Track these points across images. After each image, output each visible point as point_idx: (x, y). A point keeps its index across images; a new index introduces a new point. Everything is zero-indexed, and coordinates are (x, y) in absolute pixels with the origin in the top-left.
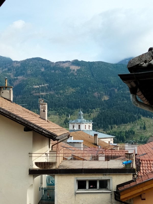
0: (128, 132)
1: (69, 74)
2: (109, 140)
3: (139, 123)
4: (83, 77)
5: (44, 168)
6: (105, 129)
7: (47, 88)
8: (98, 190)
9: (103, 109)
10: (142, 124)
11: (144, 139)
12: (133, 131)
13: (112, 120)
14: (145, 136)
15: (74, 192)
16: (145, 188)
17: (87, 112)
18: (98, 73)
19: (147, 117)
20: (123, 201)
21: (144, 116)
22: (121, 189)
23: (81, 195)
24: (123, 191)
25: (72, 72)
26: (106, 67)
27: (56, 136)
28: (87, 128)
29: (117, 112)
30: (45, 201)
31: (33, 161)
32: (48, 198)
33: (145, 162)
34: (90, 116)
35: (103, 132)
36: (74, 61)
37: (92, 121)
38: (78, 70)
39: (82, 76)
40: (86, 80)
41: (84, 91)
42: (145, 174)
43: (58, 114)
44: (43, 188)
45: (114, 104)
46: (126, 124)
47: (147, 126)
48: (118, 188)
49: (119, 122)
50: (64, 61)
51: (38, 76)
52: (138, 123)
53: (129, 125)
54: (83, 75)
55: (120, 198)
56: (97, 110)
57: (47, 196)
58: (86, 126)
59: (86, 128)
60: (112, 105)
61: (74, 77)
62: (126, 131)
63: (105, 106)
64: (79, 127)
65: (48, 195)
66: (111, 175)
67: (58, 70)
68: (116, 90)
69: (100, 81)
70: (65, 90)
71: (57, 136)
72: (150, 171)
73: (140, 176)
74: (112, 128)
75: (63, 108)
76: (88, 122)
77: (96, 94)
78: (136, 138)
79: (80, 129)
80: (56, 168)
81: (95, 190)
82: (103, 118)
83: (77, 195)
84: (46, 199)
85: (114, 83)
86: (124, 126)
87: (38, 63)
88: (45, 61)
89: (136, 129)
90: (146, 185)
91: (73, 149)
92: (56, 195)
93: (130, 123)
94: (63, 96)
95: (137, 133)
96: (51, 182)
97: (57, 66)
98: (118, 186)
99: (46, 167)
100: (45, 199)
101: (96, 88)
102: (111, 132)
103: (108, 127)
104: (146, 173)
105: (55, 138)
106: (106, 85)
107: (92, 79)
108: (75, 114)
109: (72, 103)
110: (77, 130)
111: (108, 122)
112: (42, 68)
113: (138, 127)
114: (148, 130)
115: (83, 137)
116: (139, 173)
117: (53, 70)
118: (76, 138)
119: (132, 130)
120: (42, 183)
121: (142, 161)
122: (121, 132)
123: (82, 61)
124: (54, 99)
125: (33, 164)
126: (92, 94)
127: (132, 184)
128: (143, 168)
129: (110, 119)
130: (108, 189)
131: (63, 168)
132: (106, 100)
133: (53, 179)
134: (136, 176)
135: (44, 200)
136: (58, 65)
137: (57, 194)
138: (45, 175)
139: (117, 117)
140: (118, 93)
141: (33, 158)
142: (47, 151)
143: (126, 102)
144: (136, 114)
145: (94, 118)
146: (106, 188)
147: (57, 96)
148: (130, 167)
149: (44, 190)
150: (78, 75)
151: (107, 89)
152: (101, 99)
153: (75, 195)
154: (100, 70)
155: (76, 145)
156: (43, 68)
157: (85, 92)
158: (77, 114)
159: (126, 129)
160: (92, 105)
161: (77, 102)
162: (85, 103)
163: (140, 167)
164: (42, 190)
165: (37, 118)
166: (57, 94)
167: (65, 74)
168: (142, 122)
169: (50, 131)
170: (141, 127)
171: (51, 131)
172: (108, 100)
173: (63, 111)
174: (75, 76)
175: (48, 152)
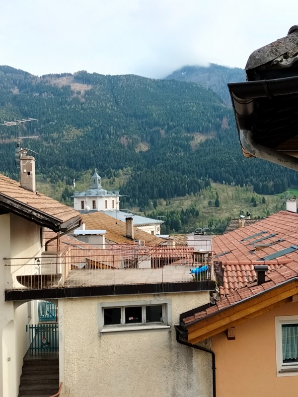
0: (186, 212)
1: (69, 100)
2: (153, 228)
3: (206, 195)
4: (97, 106)
5: (37, 286)
6: (142, 207)
7: (25, 128)
8: (144, 325)
9: (137, 168)
10: (213, 196)
11: (217, 224)
12: (196, 210)
13: (156, 190)
14: (218, 219)
15: (96, 332)
16: (235, 318)
17: (107, 176)
18: (128, 97)
19: (222, 183)
20: (193, 344)
21: (215, 181)
22: (188, 321)
23: (112, 335)
24: (192, 325)
25: (75, 95)
26: (142, 86)
27: (61, 223)
28: (110, 207)
29: (166, 175)
30: (38, 351)
31: (13, 275)
32: (44, 345)
33: (232, 268)
34: (113, 184)
35: (138, 213)
36: (80, 74)
37: (118, 192)
38: (87, 93)
39: (96, 104)
40: (104, 112)
41: (100, 133)
42: (232, 290)
43: (48, 180)
44: (34, 326)
45: (158, 159)
46: (182, 198)
47: (221, 200)
48: (184, 320)
49: (170, 193)
50: (59, 73)
51: (7, 104)
52: (204, 195)
53: (187, 199)
54: (97, 101)
55: (187, 338)
56: (127, 171)
57: (41, 341)
58: (106, 203)
59: (106, 205)
60: (156, 161)
61: (80, 106)
62: (182, 211)
63: (141, 163)
64: (93, 204)
65: (44, 338)
66: (169, 295)
67: (47, 93)
68: (163, 132)
69: (132, 114)
70: (62, 132)
71: (63, 223)
72: (242, 285)
73: (223, 295)
74: (155, 205)
75: (60, 167)
76: (112, 194)
77: (124, 140)
78: (201, 223)
79: (96, 209)
80: (61, 286)
81: (138, 325)
82: (139, 187)
83: (103, 337)
84: (40, 347)
85: (159, 118)
86: (178, 200)
87: (5, 78)
88: (20, 74)
89: (201, 206)
90: (237, 312)
91: (87, 247)
92: (62, 338)
93: (191, 195)
94: (59, 144)
95: (204, 214)
96: (47, 314)
97: (44, 83)
98: (183, 316)
99: (40, 284)
100: (37, 347)
101: (124, 128)
102: (153, 213)
103: (148, 203)
104: (234, 289)
105: (58, 226)
106: (142, 123)
107: (116, 110)
108: (83, 180)
109: (77, 158)
110: (91, 211)
111: (148, 194)
112: (13, 88)
113: (206, 203)
114: (223, 207)
115: (104, 224)
116: (221, 289)
117: (36, 91)
118: (91, 226)
119: (194, 209)
120: (30, 317)
121: (225, 265)
122: (172, 213)
123: (95, 74)
124: (40, 150)
125: (13, 280)
126: (117, 140)
127: (210, 311)
128: (228, 280)
129: (152, 187)
130: (163, 323)
131: (75, 286)
132: (144, 151)
133: (51, 308)
134: (215, 295)
135: (35, 348)
136: (47, 82)
137: (63, 336)
138: (36, 301)
139: (164, 185)
140: (167, 137)
141: (13, 268)
142: (38, 252)
143: (182, 154)
144: (202, 178)
145: (120, 187)
146: (159, 320)
147: (45, 144)
148: (205, 279)
149: (36, 330)
150: (87, 101)
151: (145, 130)
152: (134, 150)
153: (100, 337)
154: (130, 92)
155: (92, 240)
156: (16, 87)
157: (101, 137)
158: (86, 180)
159: (183, 207)
160: (115, 161)
161: (86, 156)
162: (104, 157)
163: (222, 278)
164: (31, 329)
165: (16, 188)
166: (46, 140)
167: (60, 100)
168: (212, 192)
169: (47, 212)
170: (210, 203)
171: (50, 213)
172: (147, 152)
173: (60, 174)
174: (82, 104)
175: (39, 255)
